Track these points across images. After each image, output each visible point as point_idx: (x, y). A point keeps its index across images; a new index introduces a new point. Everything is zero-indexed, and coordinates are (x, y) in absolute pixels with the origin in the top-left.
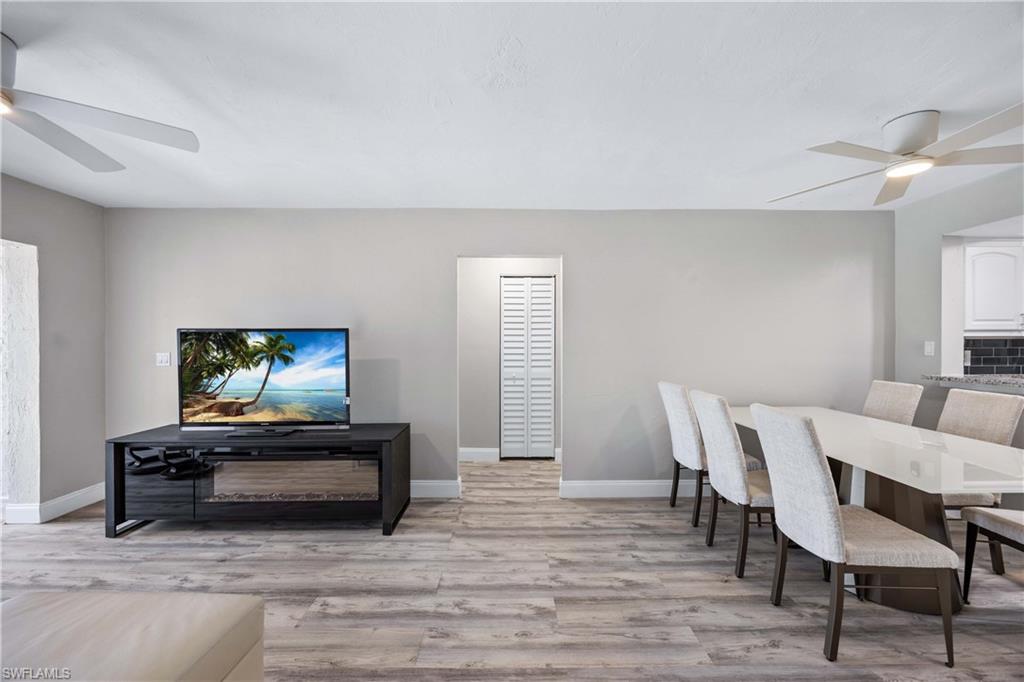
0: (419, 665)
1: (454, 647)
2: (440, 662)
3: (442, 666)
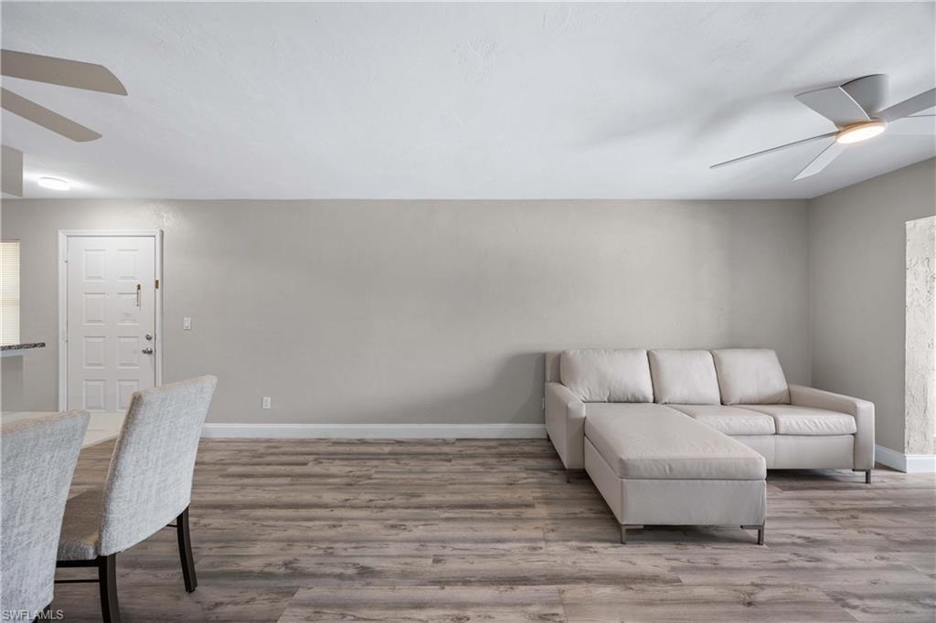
0: (554, 587)
1: (530, 605)
2: (537, 590)
3: (534, 587)
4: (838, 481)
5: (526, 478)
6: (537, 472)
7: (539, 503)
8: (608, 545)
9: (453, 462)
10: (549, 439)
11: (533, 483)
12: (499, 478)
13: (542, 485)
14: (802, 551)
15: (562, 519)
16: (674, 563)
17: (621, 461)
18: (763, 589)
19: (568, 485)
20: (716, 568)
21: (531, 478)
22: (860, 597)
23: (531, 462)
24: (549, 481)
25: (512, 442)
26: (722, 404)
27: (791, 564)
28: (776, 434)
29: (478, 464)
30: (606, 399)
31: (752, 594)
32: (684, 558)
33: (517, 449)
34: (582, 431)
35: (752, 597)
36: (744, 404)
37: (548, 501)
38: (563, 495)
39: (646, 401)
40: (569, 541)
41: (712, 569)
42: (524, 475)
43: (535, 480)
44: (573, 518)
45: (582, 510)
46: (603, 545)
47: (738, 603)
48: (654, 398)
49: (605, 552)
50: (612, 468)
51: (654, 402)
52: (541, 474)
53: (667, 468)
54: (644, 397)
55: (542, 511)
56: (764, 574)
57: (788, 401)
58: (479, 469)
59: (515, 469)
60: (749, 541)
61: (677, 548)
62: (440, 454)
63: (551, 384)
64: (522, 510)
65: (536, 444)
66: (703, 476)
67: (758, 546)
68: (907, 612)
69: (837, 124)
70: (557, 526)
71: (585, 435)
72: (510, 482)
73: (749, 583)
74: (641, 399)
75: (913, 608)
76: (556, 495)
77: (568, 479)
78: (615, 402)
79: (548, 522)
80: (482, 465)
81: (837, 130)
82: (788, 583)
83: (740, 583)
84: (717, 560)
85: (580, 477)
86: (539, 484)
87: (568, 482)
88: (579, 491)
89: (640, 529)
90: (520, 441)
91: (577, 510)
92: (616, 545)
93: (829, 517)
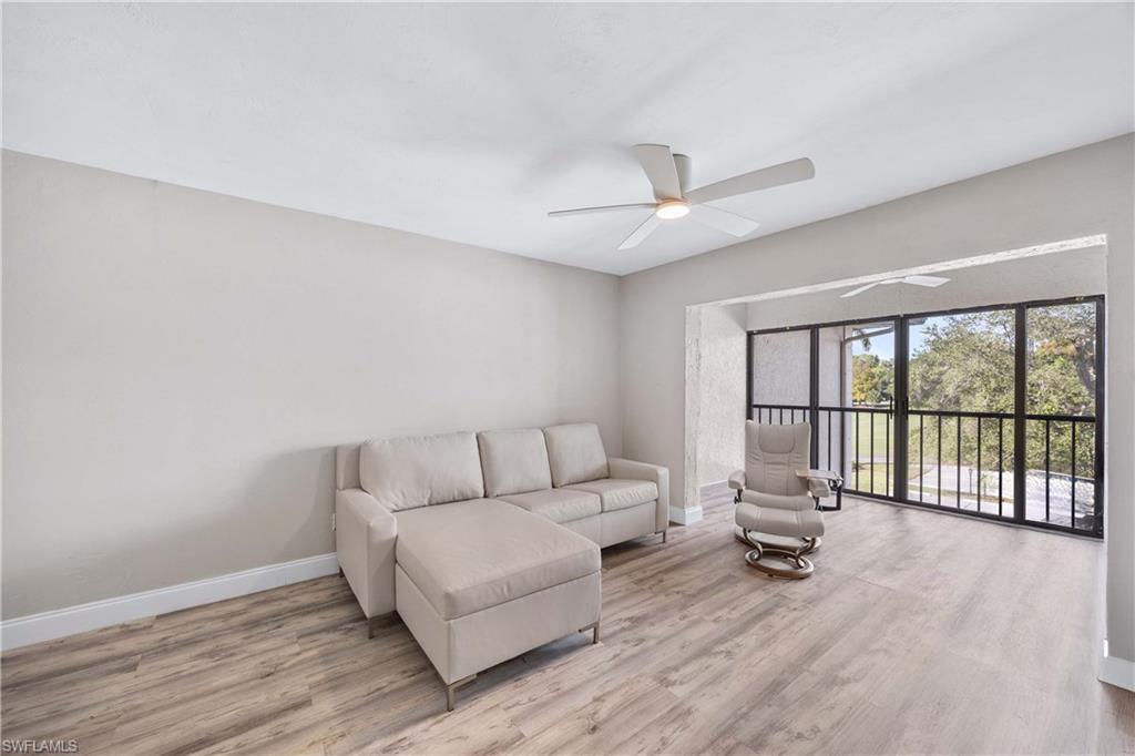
4: (644, 546)
5: (298, 654)
6: (317, 636)
7: (317, 694)
8: (430, 721)
9: (141, 669)
10: (342, 574)
11: (312, 659)
12: (245, 669)
13: (327, 657)
14: (628, 635)
15: (358, 707)
16: (515, 712)
17: (448, 596)
18: (603, 701)
19: (372, 643)
20: (561, 694)
21: (306, 650)
22: (676, 669)
23: (312, 621)
24: (341, 645)
25: (278, 593)
26: (553, 487)
27: (623, 656)
28: (602, 512)
29: (201, 656)
30: (426, 503)
31: (594, 713)
32: (524, 698)
33: (286, 604)
34: (392, 558)
35: (596, 716)
36: (573, 484)
37: (335, 683)
38: (363, 663)
39: (476, 498)
40: (370, 743)
41: (555, 698)
42: (296, 649)
43: (315, 652)
44: (379, 698)
45: (389, 678)
46: (423, 725)
47: (584, 734)
48: (485, 492)
49: (427, 736)
50: (434, 607)
51: (485, 496)
52: (326, 637)
53: (505, 589)
54: (473, 492)
55: (325, 706)
56: (601, 681)
57: (608, 475)
58: (203, 664)
59: (279, 642)
60: (586, 644)
61: (516, 687)
62: (107, 660)
63: (345, 492)
64: (284, 720)
65: (320, 586)
66: (545, 585)
67: (594, 646)
68: (707, 668)
69: (657, 195)
70: (350, 723)
71: (396, 561)
72: (268, 670)
73: (590, 700)
74: (470, 495)
75: (710, 662)
76: (351, 667)
77: (371, 630)
78: (438, 504)
79: (333, 723)
80: (211, 654)
81: (655, 202)
82: (623, 681)
83: (582, 704)
84: (558, 683)
85: (391, 623)
86: (323, 656)
87: (371, 637)
88: (387, 647)
89: (472, 681)
90: (292, 588)
91: (383, 681)
92: (439, 718)
93: (644, 587)
